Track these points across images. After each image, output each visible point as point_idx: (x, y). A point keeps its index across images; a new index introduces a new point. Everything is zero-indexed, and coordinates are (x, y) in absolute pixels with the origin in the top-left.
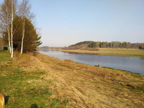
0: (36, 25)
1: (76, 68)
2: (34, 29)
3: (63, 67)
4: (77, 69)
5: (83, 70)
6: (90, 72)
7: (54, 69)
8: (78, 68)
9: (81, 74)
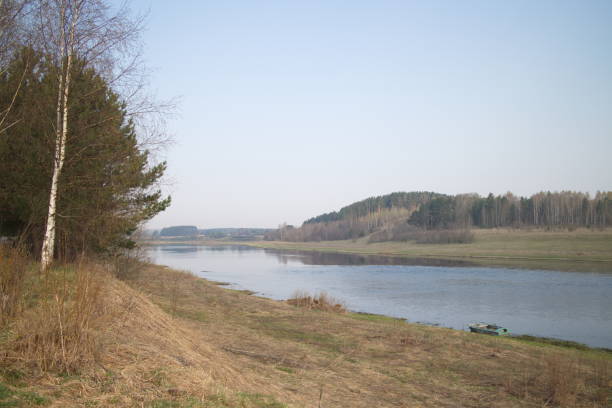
0: (140, 87)
1: (369, 345)
2: (126, 123)
3: (292, 344)
4: (375, 355)
5: (411, 357)
6: (457, 371)
7: (245, 359)
8: (380, 346)
9: (408, 386)
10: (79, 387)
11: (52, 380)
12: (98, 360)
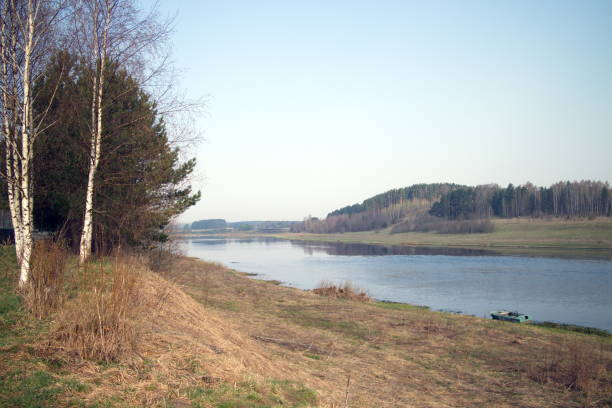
0: (170, 86)
1: (392, 333)
2: (157, 121)
3: (318, 332)
4: (399, 342)
5: (434, 344)
6: (479, 357)
7: (274, 347)
8: (405, 333)
9: (432, 371)
10: (118, 374)
11: (92, 368)
12: (135, 349)
